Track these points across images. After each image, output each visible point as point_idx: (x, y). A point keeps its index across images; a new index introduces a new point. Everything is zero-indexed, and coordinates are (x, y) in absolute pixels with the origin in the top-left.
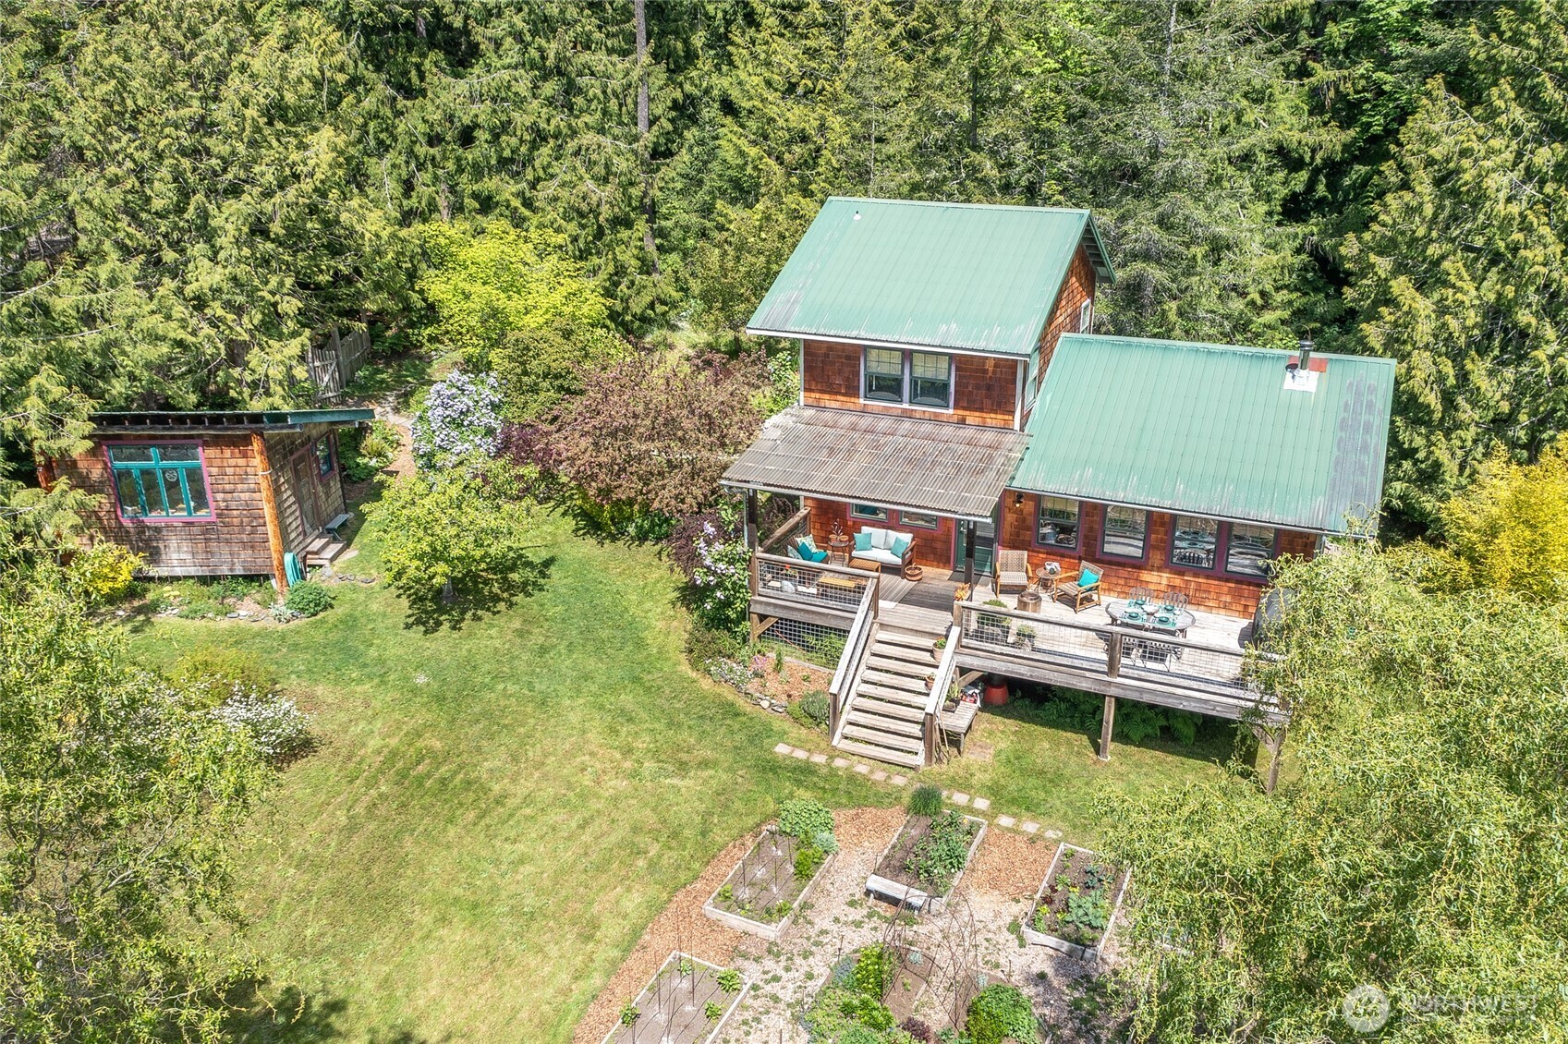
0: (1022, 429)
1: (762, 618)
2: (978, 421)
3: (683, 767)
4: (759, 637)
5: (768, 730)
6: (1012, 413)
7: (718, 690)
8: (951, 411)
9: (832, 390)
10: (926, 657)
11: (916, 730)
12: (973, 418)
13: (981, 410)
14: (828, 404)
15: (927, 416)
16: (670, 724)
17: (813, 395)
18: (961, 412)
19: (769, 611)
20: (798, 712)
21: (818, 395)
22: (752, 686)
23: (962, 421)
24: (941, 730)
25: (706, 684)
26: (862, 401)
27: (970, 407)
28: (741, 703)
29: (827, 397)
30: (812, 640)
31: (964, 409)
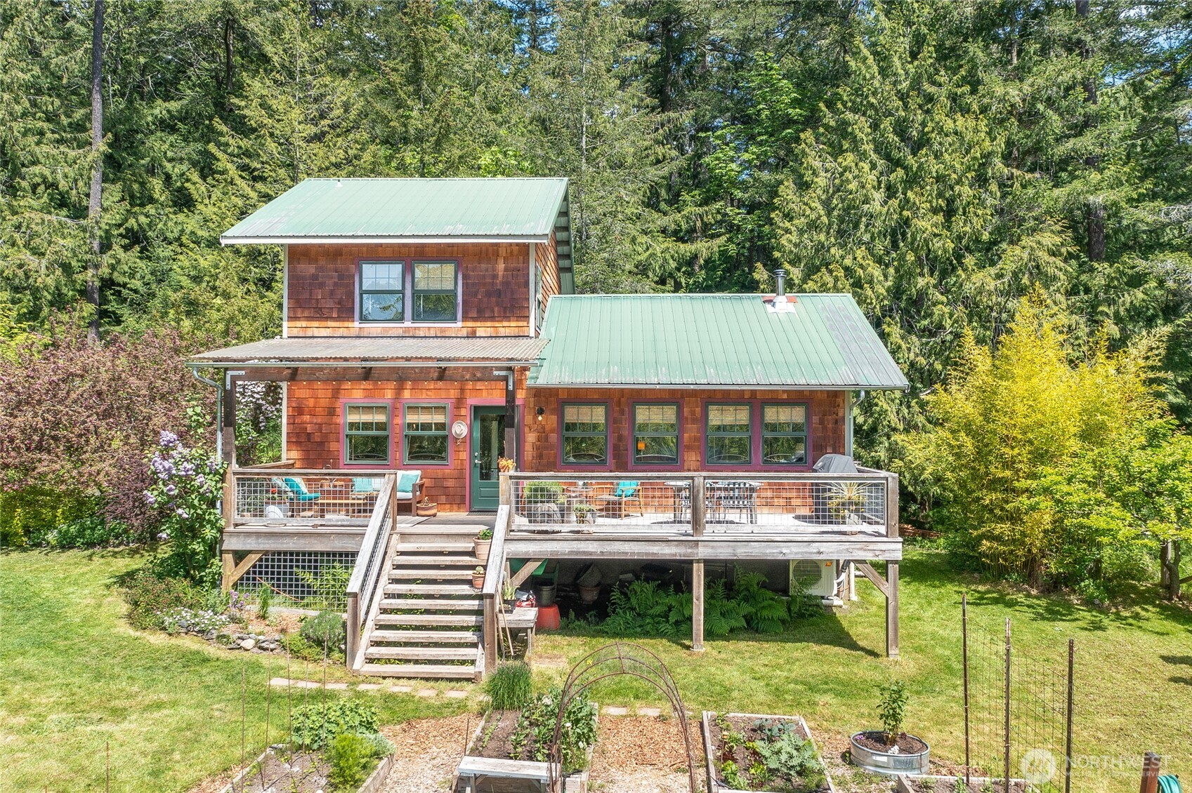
0: (537, 334)
1: (239, 556)
2: (490, 332)
4: (235, 586)
6: (527, 317)
8: (460, 324)
9: (320, 314)
10: (467, 560)
11: (470, 636)
12: (483, 329)
14: (316, 332)
15: (432, 333)
17: (298, 324)
19: (250, 544)
20: (300, 643)
21: (304, 324)
22: (231, 630)
23: (472, 335)
26: (356, 324)
27: (481, 315)
29: (316, 324)
31: (474, 319)
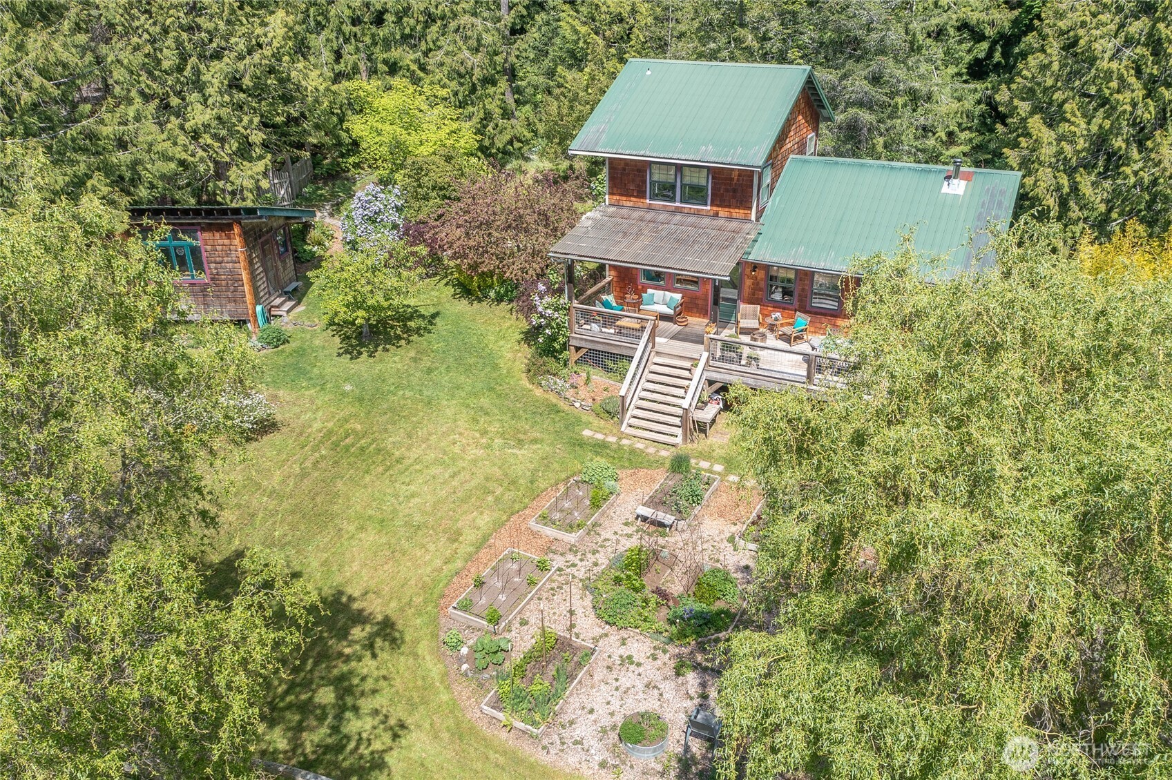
0: (757, 220)
1: (578, 349)
2: (727, 214)
3: (520, 443)
4: (576, 362)
5: (578, 421)
6: (750, 208)
7: (546, 396)
8: (709, 208)
9: (628, 195)
10: (686, 374)
11: (677, 421)
12: (723, 212)
13: (729, 207)
14: (625, 203)
15: (692, 211)
16: (513, 417)
17: (615, 197)
18: (715, 208)
19: (582, 344)
20: (599, 410)
21: (618, 198)
22: (570, 394)
23: (716, 215)
24: (693, 421)
25: (538, 392)
26: (648, 201)
27: (723, 204)
28: (562, 404)
29: (624, 198)
30: (611, 364)
31: (718, 206)
